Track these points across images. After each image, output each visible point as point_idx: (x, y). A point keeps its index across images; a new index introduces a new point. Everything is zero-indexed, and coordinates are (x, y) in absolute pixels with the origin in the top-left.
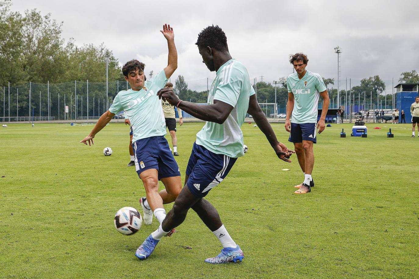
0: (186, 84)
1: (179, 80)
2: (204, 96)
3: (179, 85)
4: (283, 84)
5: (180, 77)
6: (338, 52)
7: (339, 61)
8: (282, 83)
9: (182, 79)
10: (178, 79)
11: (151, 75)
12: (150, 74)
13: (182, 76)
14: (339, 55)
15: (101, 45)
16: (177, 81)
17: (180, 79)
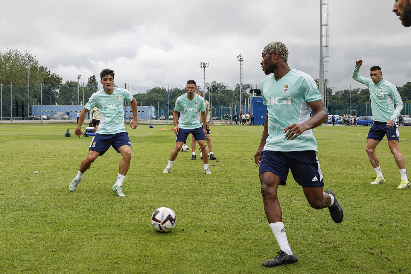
6: (241, 60)
7: (242, 68)
8: (207, 87)
12: (78, 78)
14: (242, 62)
15: (25, 50)
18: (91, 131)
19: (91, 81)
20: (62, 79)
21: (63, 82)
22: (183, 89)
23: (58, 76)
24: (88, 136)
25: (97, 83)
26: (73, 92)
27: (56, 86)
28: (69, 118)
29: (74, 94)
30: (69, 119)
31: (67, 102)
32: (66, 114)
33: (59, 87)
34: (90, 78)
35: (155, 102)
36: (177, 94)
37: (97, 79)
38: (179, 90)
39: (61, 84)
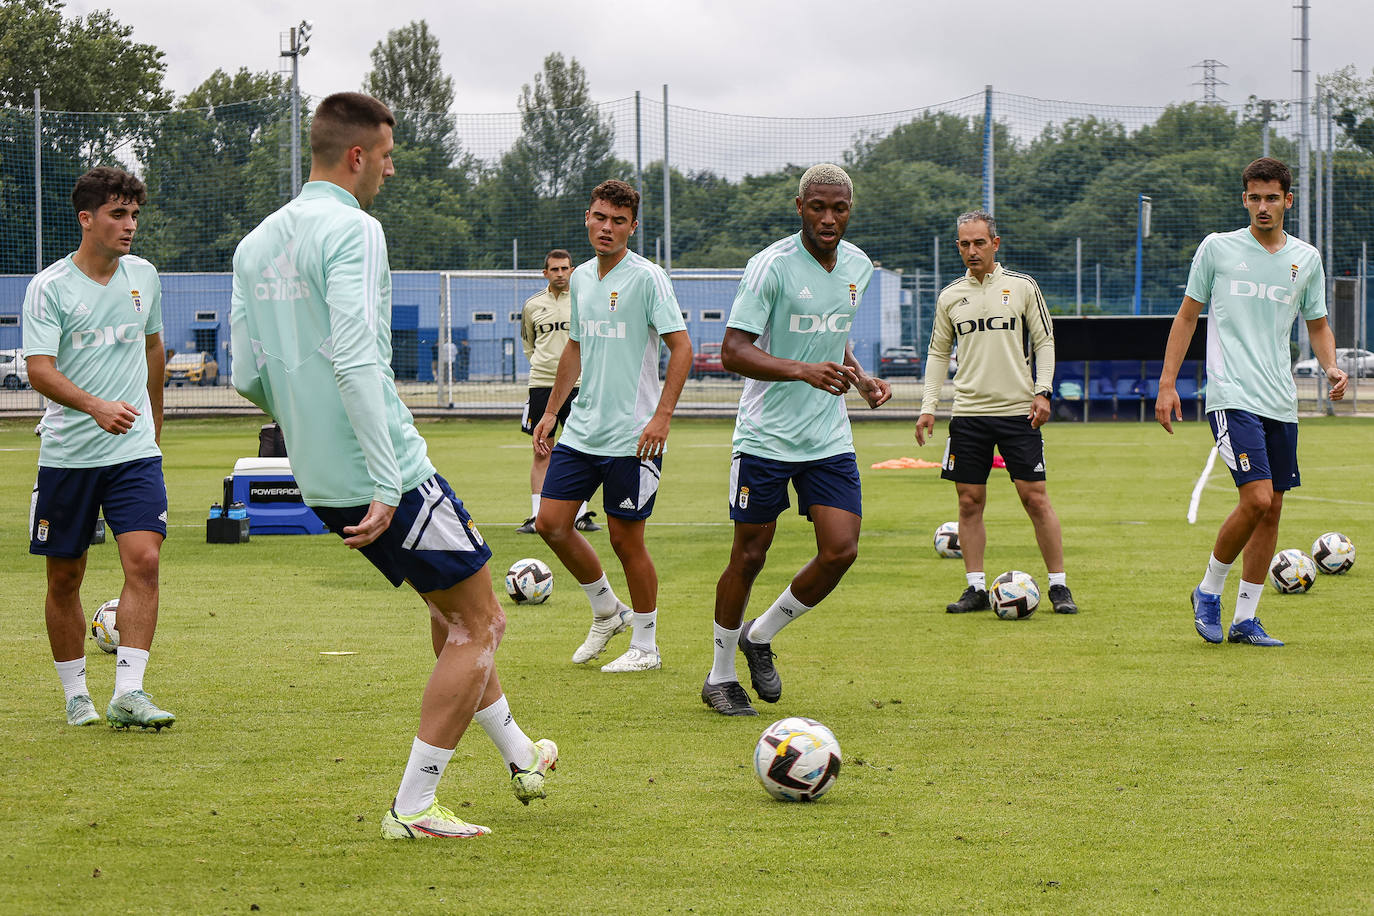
0: (603, 121)
1: (547, 92)
2: (750, 211)
3: (549, 129)
4: (1347, 118)
5: (554, 65)
8: (1338, 111)
9: (570, 83)
10: (543, 81)
11: (294, 56)
12: (288, 48)
13: (568, 66)
16: (533, 102)
17: (558, 84)
18: (273, 492)
19: (395, 74)
20: (161, 60)
21: (165, 85)
22: (1146, 128)
23: (127, 33)
24: (245, 533)
25: (448, 90)
26: (249, 167)
27: (108, 121)
28: (210, 375)
29: (261, 179)
30: (215, 383)
31: (206, 239)
32: (193, 345)
33: (133, 124)
34: (385, 43)
35: (916, 230)
36: (1099, 169)
37: (441, 50)
38: (1107, 136)
39: (150, 96)
